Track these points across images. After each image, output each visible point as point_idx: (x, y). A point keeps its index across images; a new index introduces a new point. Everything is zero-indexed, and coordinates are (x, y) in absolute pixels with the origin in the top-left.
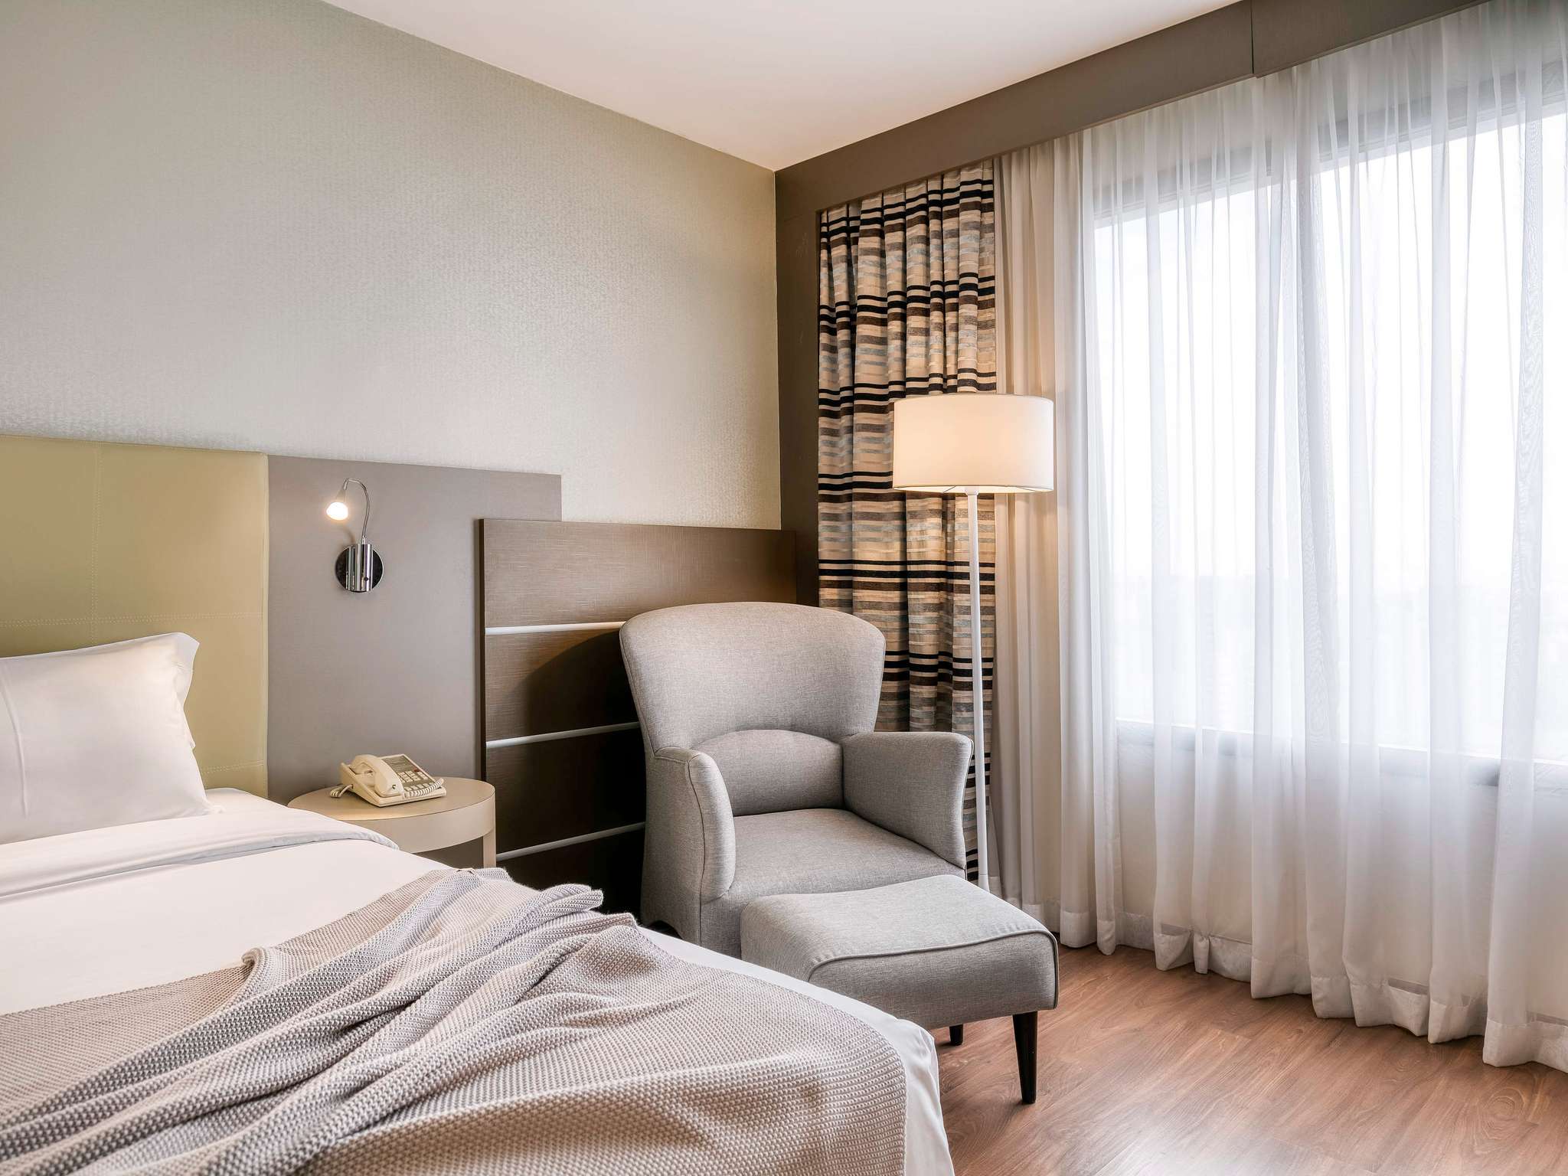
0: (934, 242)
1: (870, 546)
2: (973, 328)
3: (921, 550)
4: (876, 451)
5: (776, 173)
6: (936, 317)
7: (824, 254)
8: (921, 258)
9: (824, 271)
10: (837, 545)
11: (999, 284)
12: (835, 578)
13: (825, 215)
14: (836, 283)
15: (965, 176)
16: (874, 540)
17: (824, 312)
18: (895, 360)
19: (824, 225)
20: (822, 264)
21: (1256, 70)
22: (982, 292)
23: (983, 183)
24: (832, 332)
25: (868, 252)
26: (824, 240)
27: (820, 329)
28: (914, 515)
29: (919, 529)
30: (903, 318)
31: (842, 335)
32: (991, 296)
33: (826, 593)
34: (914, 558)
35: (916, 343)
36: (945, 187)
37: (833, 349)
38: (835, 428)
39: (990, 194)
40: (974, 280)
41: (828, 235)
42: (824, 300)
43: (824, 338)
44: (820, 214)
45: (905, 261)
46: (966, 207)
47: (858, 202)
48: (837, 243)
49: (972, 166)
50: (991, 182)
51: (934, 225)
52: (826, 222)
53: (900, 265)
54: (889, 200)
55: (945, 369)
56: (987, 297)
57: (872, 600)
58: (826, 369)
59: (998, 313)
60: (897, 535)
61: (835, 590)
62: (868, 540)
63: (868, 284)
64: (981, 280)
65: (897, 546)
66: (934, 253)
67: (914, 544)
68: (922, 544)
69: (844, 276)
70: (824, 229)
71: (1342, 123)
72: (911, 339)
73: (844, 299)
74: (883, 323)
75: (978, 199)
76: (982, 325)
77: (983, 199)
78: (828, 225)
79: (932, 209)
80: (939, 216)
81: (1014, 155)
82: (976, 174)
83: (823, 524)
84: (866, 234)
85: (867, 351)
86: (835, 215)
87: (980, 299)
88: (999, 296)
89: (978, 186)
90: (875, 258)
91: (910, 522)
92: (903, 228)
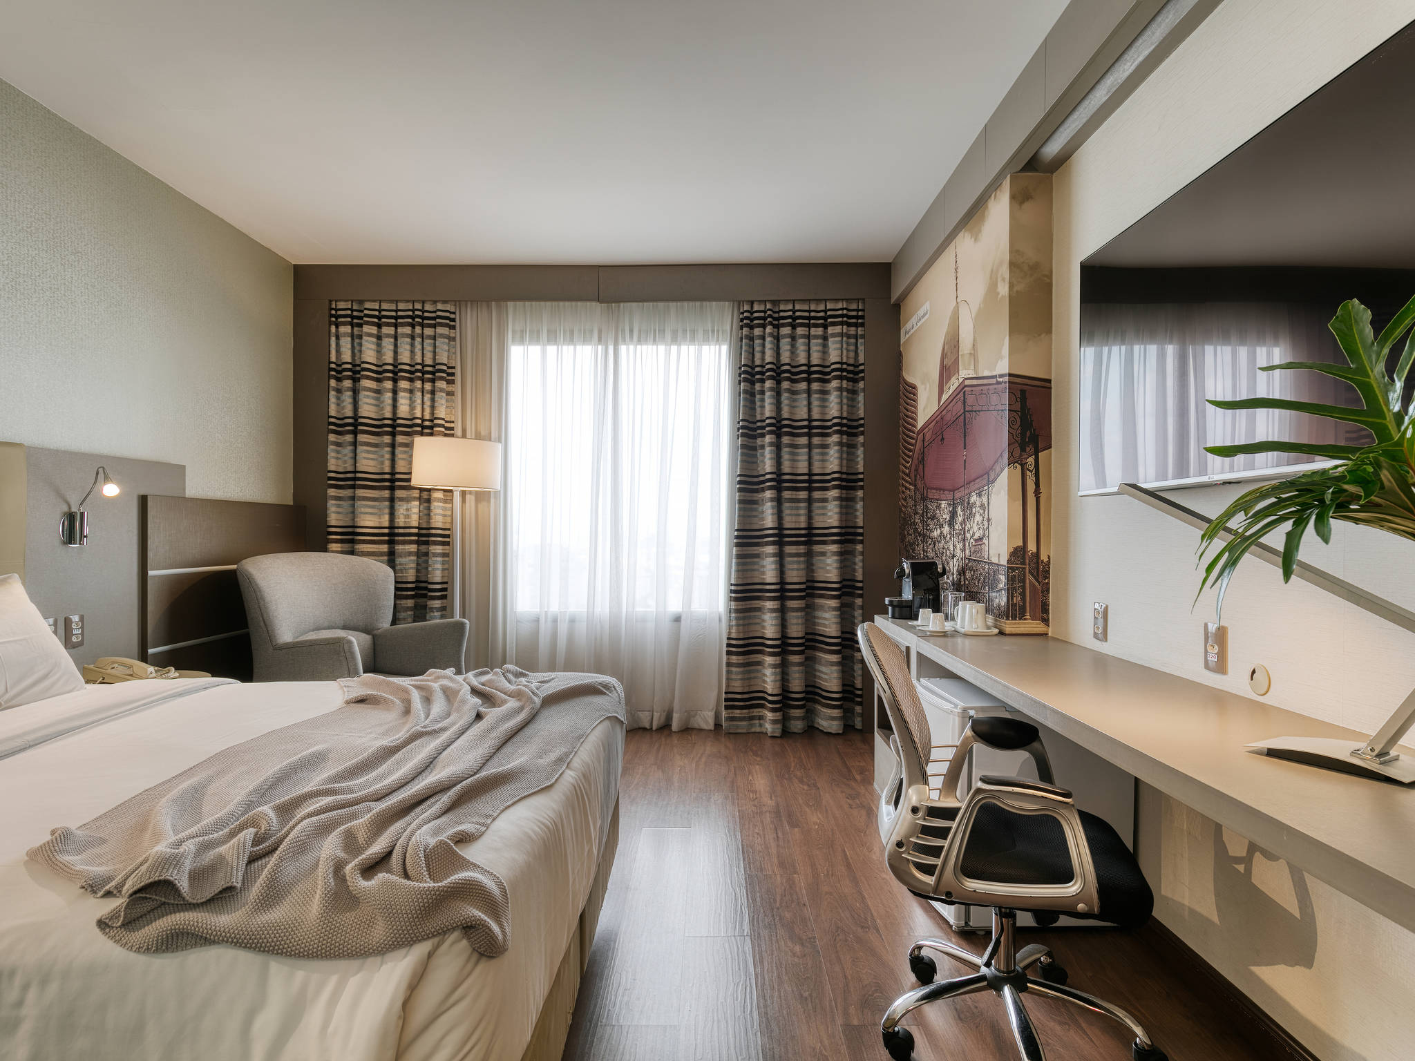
0: (418, 340)
1: (368, 517)
2: (444, 395)
3: (407, 520)
4: (372, 459)
5: (295, 265)
6: (418, 384)
7: (333, 329)
8: (408, 347)
9: (333, 339)
10: (340, 517)
11: (458, 371)
12: (339, 537)
13: (334, 303)
14: (343, 349)
15: (440, 306)
16: (371, 514)
17: (333, 366)
18: (389, 405)
19: (333, 309)
20: (332, 335)
21: (599, 300)
22: (449, 374)
23: (451, 313)
24: (339, 380)
25: (370, 335)
26: (334, 319)
27: (330, 377)
28: (401, 499)
29: (405, 508)
30: (395, 381)
31: (347, 383)
32: (453, 378)
33: (334, 546)
34: (402, 525)
35: (405, 397)
36: (426, 308)
37: (339, 391)
38: (339, 441)
39: (454, 320)
40: (445, 368)
41: (337, 317)
42: (333, 359)
43: (333, 383)
44: (331, 301)
45: (396, 346)
46: (441, 325)
47: (361, 302)
48: (344, 324)
49: (445, 302)
50: (454, 313)
51: (418, 330)
52: (334, 307)
53: (392, 347)
54: (385, 306)
55: (423, 415)
56: (450, 378)
57: (369, 550)
58: (334, 403)
59: (457, 388)
60: (387, 511)
61: (339, 545)
62: (367, 513)
63: (369, 354)
64: (449, 368)
65: (387, 517)
66: (418, 346)
67: (402, 516)
68: (408, 516)
69: (349, 346)
70: (333, 312)
71: (631, 331)
72: (401, 394)
73: (349, 360)
74: (378, 380)
75: (448, 321)
76: (450, 394)
77: (450, 322)
78: (337, 310)
79: (417, 320)
80: (423, 326)
81: (469, 304)
82: (448, 307)
83: (331, 503)
84: (368, 323)
85: (368, 397)
86: (341, 305)
87: (447, 378)
88: (458, 378)
89: (448, 314)
90: (374, 340)
91: (398, 504)
92: (396, 326)
